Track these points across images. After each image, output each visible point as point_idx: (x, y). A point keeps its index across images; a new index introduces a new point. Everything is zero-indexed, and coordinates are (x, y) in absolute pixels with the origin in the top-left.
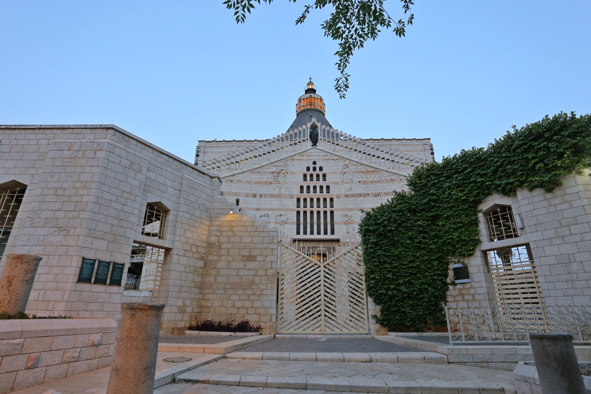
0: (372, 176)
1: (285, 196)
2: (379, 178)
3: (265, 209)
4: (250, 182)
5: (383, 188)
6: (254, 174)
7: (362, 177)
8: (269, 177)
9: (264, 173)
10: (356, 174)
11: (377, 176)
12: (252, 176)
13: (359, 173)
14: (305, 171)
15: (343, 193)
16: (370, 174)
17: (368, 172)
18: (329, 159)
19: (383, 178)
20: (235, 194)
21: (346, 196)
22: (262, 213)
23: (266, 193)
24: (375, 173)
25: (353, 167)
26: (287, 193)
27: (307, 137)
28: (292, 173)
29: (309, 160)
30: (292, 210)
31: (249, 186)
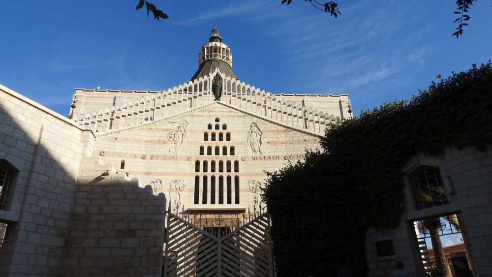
0: (283, 136)
1: (182, 158)
2: (291, 139)
3: (155, 174)
4: (139, 141)
5: (295, 150)
6: (144, 131)
7: (271, 137)
8: (163, 135)
9: (157, 130)
11: (289, 136)
12: (142, 134)
13: (268, 132)
14: (206, 130)
15: (250, 155)
16: (280, 133)
17: (278, 131)
18: (235, 116)
19: (295, 139)
20: (119, 155)
21: (253, 159)
22: (154, 178)
23: (158, 153)
24: (287, 133)
25: (262, 126)
26: (184, 154)
27: (209, 89)
28: (191, 131)
29: (210, 116)
30: (190, 175)
31: (137, 146)
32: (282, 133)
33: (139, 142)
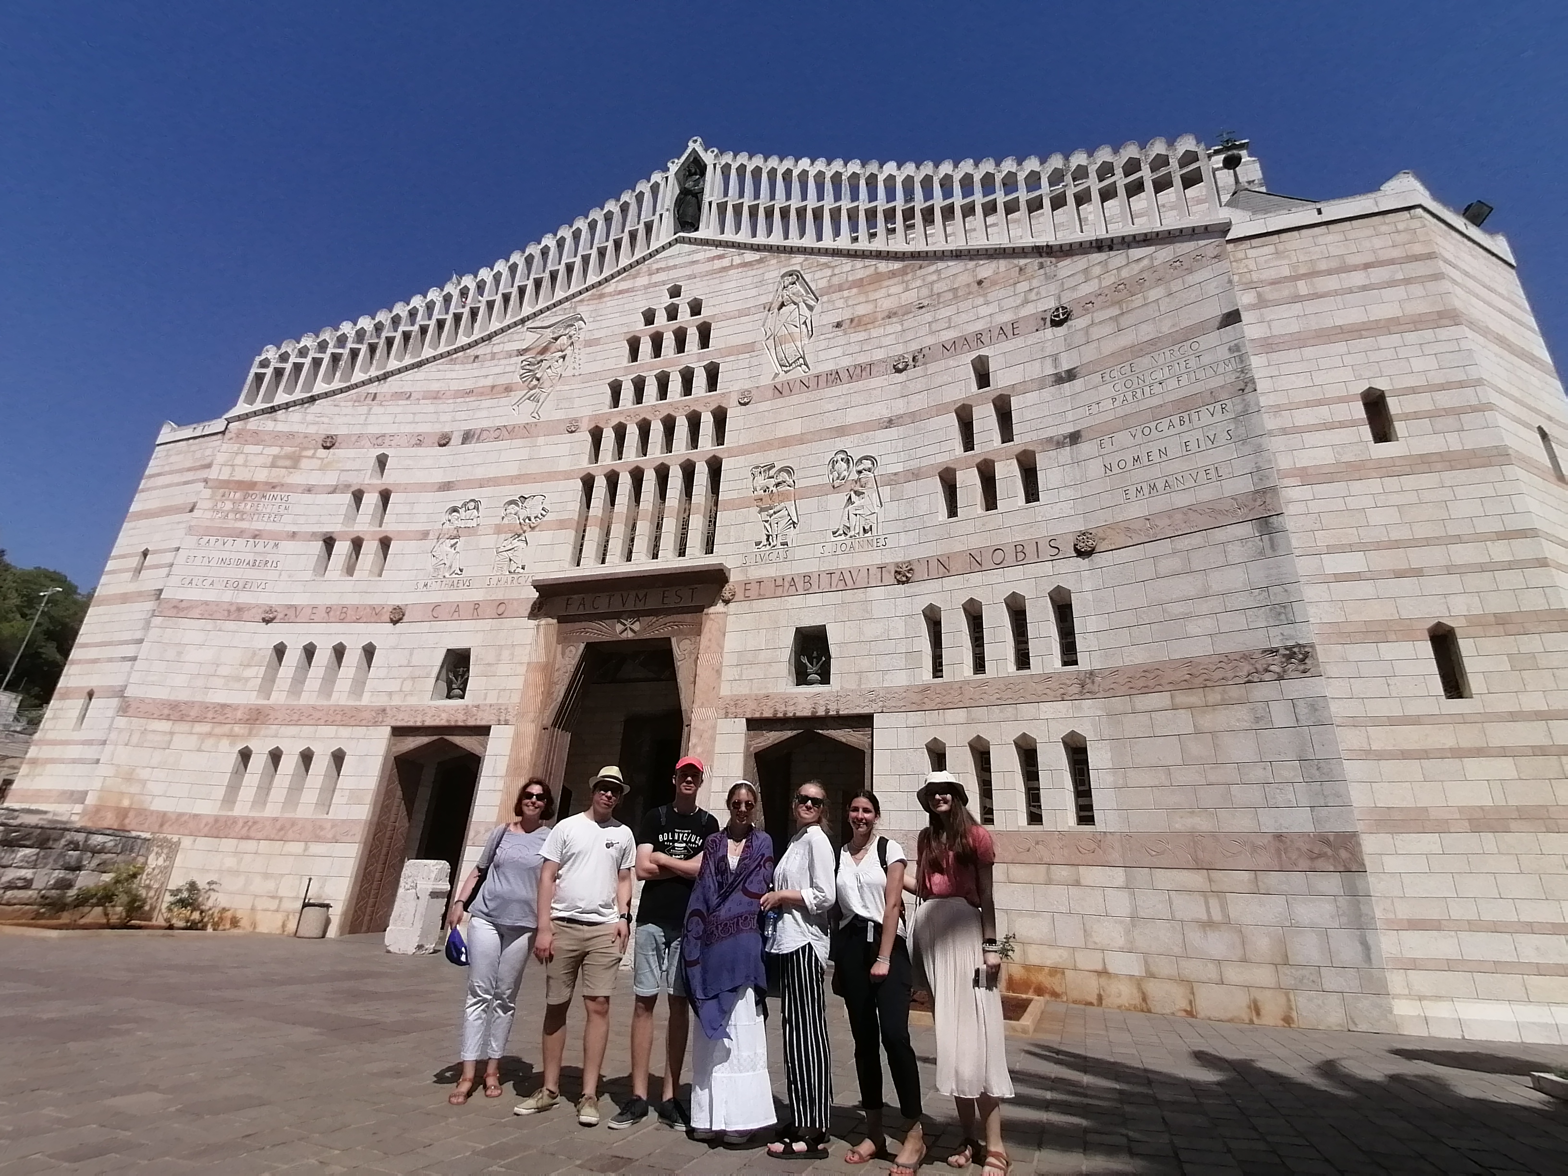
0: (892, 290)
1: (551, 428)
2: (925, 291)
3: (469, 484)
4: (436, 396)
5: (935, 327)
6: (457, 367)
7: (850, 303)
8: (508, 369)
9: (493, 356)
10: (825, 298)
11: (919, 283)
12: (449, 375)
13: (840, 289)
14: (638, 327)
15: (766, 380)
16: (886, 283)
17: (878, 278)
18: (732, 267)
19: (938, 287)
20: (378, 440)
21: (778, 391)
22: (457, 497)
23: (485, 424)
24: (909, 277)
25: (818, 275)
26: (559, 415)
27: (664, 208)
28: (589, 343)
29: (656, 285)
30: (567, 476)
31: (431, 408)
32: (891, 282)
33: (435, 398)
